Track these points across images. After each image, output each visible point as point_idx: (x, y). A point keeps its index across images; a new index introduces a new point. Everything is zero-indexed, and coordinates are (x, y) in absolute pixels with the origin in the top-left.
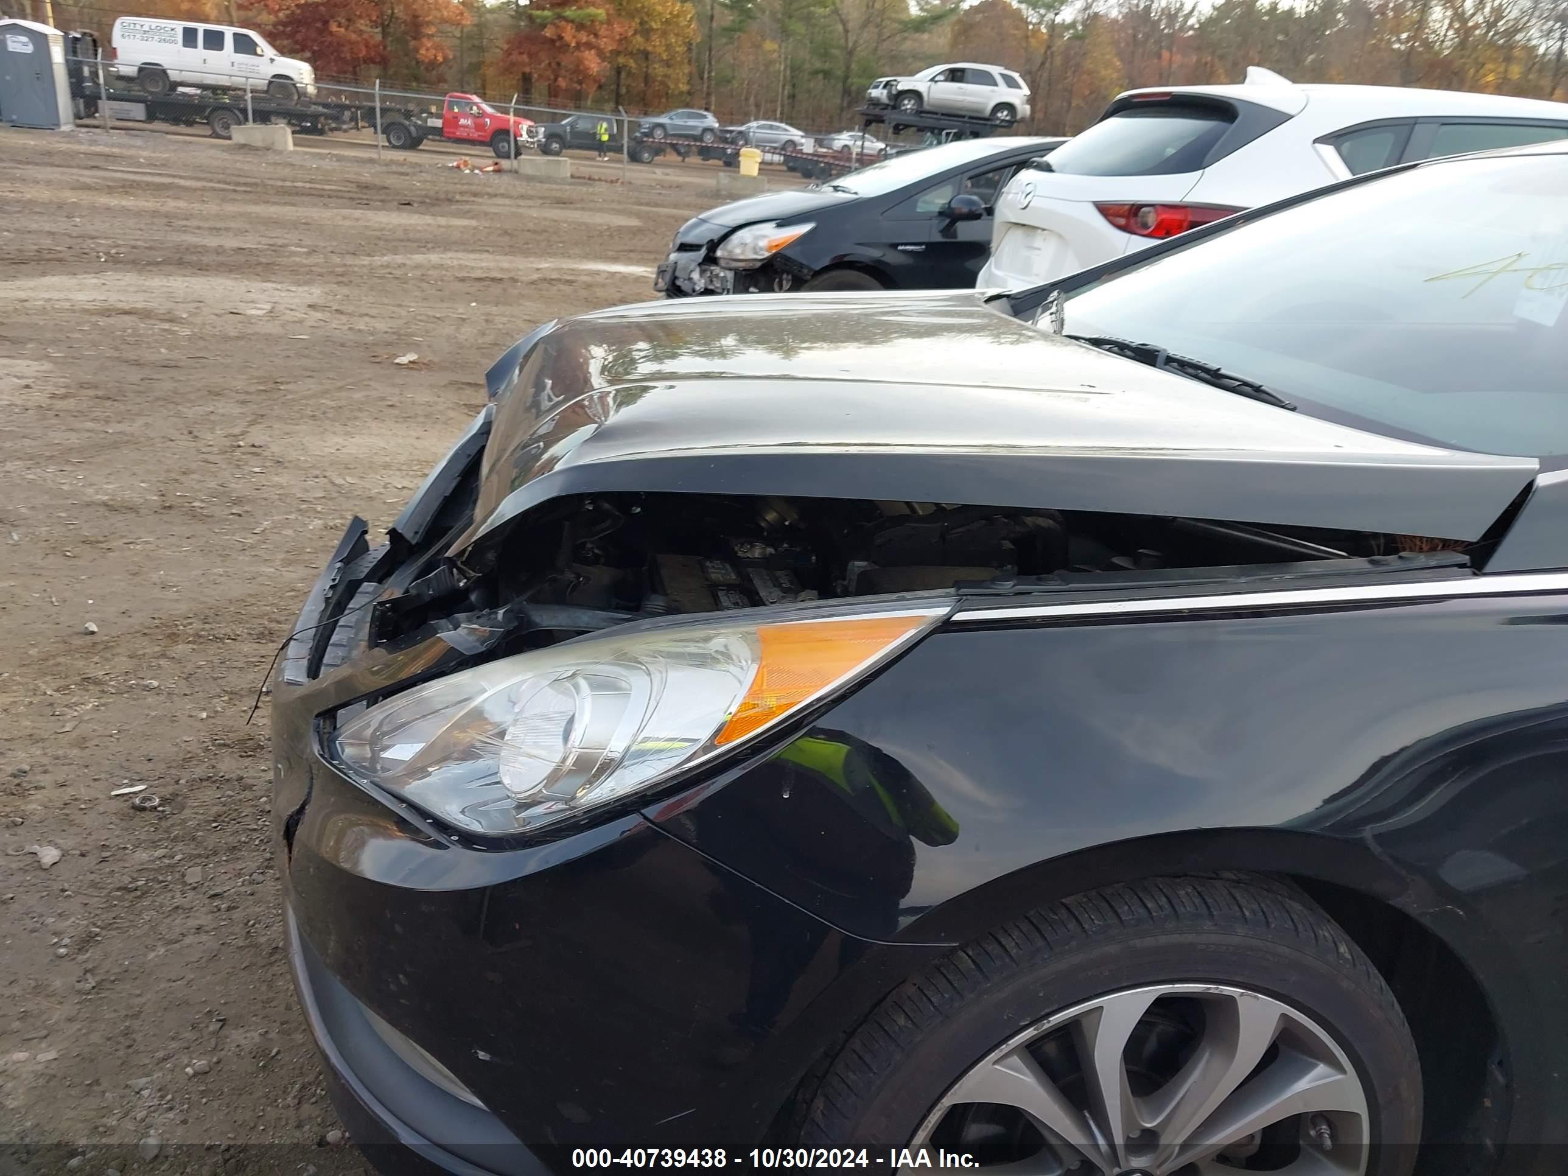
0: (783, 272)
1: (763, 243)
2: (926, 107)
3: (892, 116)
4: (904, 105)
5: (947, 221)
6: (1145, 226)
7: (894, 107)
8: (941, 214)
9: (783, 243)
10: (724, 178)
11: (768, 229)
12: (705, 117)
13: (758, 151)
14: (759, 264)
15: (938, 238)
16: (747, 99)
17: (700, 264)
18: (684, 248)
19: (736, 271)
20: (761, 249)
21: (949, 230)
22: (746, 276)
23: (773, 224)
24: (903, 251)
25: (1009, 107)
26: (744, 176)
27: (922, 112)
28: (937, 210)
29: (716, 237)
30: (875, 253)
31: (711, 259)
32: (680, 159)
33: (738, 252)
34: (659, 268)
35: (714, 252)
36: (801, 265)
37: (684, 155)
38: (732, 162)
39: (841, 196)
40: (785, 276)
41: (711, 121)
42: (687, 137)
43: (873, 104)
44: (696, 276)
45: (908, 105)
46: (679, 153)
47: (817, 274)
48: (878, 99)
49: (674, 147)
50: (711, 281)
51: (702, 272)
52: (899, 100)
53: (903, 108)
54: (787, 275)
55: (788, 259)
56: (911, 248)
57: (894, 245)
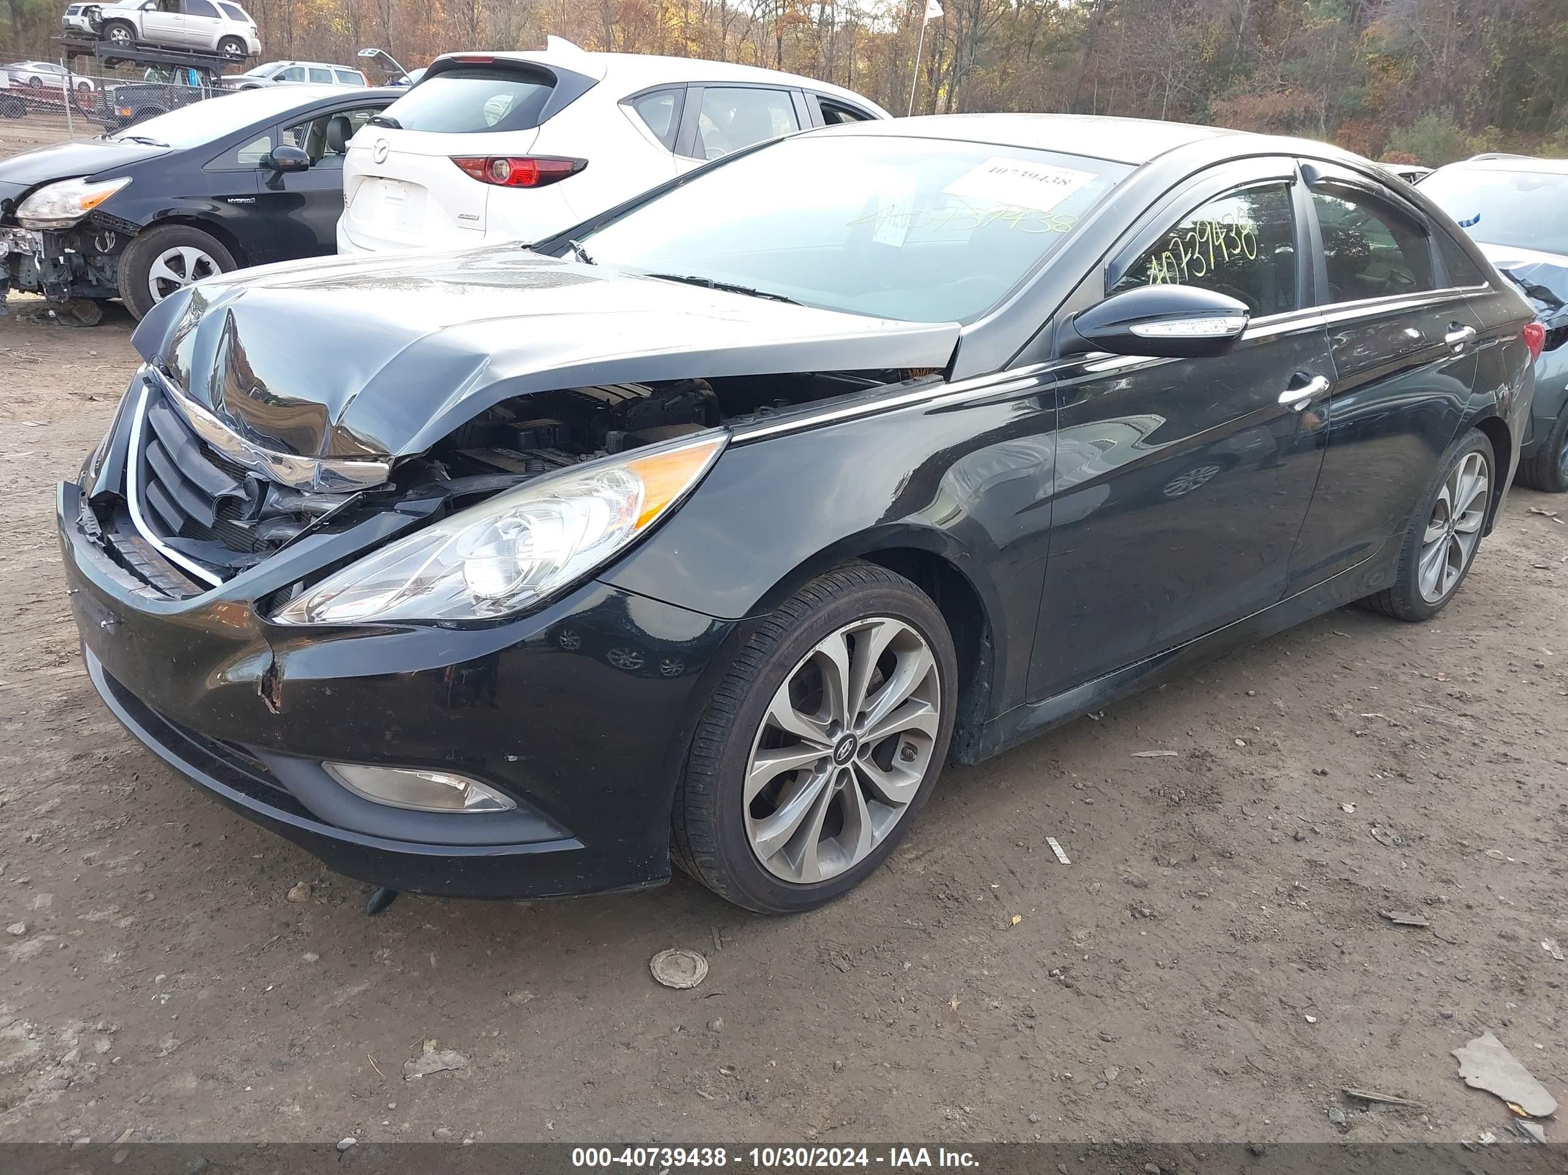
0: (105, 229)
1: (74, 201)
2: (141, 38)
3: (102, 48)
4: (114, 35)
5: (273, 172)
6: (502, 177)
7: (101, 38)
8: (264, 165)
9: (97, 201)
11: (78, 185)
14: (73, 223)
15: (267, 190)
19: (45, 232)
20: (74, 207)
21: (275, 182)
22: (60, 236)
23: (81, 181)
24: (233, 204)
25: (238, 40)
27: (137, 44)
28: (259, 161)
29: (12, 197)
30: (206, 207)
31: (10, 220)
33: (44, 212)
35: (14, 212)
36: (125, 222)
39: (147, 150)
40: (107, 234)
43: (74, 33)
45: (119, 35)
47: (142, 231)
48: (79, 28)
50: (17, 244)
52: (106, 30)
53: (113, 39)
54: (110, 233)
55: (107, 216)
56: (241, 200)
57: (223, 199)
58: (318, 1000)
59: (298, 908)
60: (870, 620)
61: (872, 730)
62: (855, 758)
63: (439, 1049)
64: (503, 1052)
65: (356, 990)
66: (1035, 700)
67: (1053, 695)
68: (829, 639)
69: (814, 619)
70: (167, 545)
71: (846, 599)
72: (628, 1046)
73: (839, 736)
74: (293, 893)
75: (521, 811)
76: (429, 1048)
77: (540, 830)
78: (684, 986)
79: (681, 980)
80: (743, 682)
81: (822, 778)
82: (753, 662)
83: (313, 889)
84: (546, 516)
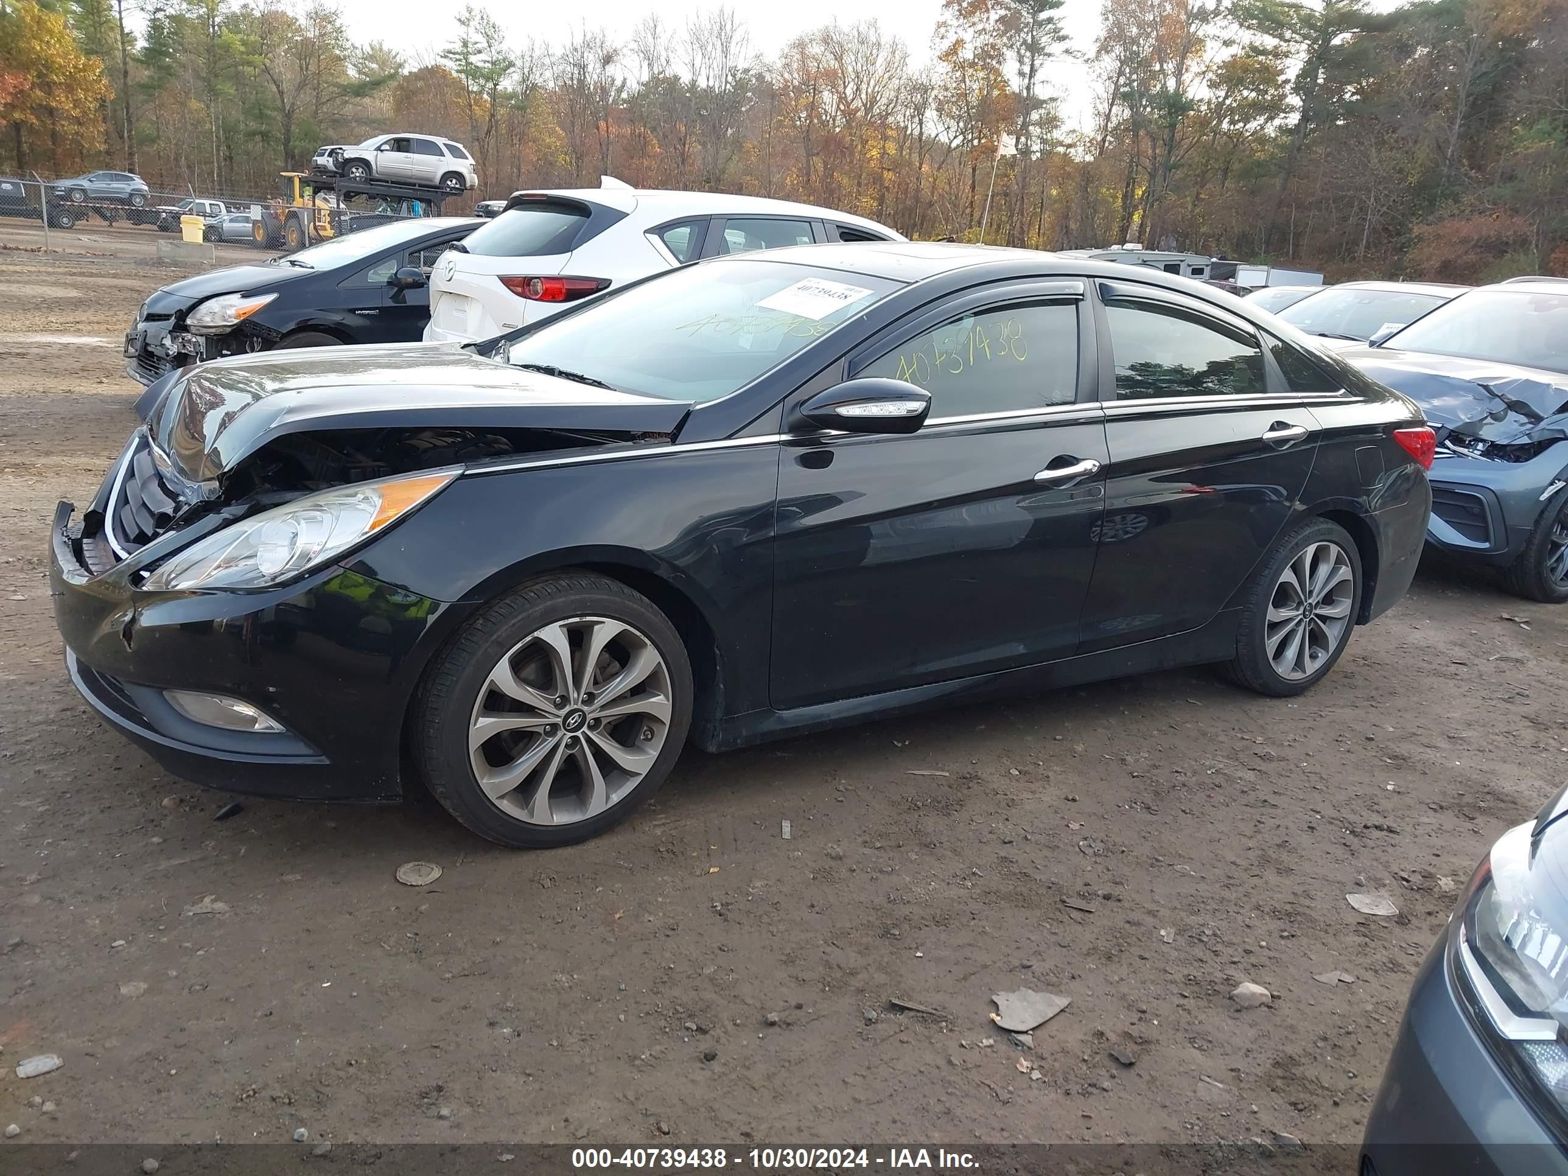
0: (253, 335)
1: (231, 312)
2: (375, 175)
3: (342, 184)
4: (353, 173)
5: (396, 289)
6: (536, 293)
7: (342, 176)
8: (390, 283)
9: (249, 312)
10: (163, 246)
11: (235, 299)
12: (132, 179)
13: (202, 218)
14: (229, 330)
15: (390, 303)
16: (176, 159)
17: (170, 332)
18: (151, 318)
19: (207, 337)
20: (230, 317)
21: (398, 297)
22: (218, 340)
23: (238, 295)
24: (360, 315)
25: (459, 176)
26: (187, 244)
27: (372, 180)
28: (386, 280)
29: (184, 308)
30: (337, 318)
31: (180, 327)
32: (107, 223)
33: (208, 320)
34: (127, 336)
35: (184, 320)
36: (269, 330)
37: (111, 220)
38: (171, 227)
39: (298, 271)
40: (255, 339)
41: (139, 184)
42: (112, 200)
43: (320, 172)
44: (167, 342)
45: (357, 173)
46: (104, 217)
47: (284, 336)
48: (325, 167)
49: (98, 211)
50: (184, 346)
51: (173, 339)
52: (346, 168)
53: (352, 176)
54: (257, 338)
55: (256, 324)
56: (367, 312)
57: (352, 311)
58: (147, 865)
59: (166, 812)
60: (589, 618)
61: (603, 707)
62: (585, 729)
63: (213, 901)
64: (258, 907)
65: (177, 862)
66: (783, 707)
67: (804, 706)
68: (547, 628)
69: (530, 611)
70: (123, 549)
71: (563, 599)
72: (350, 914)
73: (567, 709)
74: (166, 802)
75: (289, 734)
76: (207, 900)
77: (301, 748)
78: (414, 884)
79: (413, 879)
80: (465, 654)
81: (551, 742)
82: (475, 639)
83: (182, 801)
84: (310, 520)
